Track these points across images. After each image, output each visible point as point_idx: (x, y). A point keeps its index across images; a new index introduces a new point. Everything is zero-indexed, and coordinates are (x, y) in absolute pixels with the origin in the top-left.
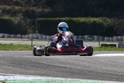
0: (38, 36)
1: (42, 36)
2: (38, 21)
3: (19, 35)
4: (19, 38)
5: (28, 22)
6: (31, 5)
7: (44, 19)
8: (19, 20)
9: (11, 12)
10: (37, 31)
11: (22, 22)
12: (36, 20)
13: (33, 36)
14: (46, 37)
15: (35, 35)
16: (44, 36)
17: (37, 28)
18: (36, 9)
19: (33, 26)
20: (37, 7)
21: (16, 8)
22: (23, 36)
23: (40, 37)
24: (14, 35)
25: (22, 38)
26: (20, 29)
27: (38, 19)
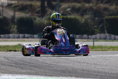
0: (106, 36)
1: (110, 36)
2: (107, 20)
3: (85, 36)
4: (85, 38)
5: (96, 21)
6: (104, 2)
7: (113, 17)
8: (85, 19)
9: (81, 10)
10: (106, 31)
11: (89, 21)
12: (104, 18)
13: (101, 36)
14: (115, 37)
15: (102, 35)
16: (113, 36)
17: (105, 27)
18: (109, 7)
19: (101, 25)
20: (109, 4)
21: (87, 5)
22: (90, 36)
23: (108, 37)
24: (80, 35)
25: (88, 38)
26: (87, 28)
27: (106, 17)
